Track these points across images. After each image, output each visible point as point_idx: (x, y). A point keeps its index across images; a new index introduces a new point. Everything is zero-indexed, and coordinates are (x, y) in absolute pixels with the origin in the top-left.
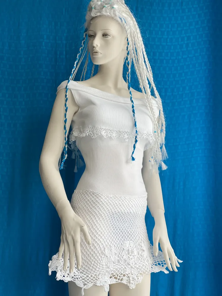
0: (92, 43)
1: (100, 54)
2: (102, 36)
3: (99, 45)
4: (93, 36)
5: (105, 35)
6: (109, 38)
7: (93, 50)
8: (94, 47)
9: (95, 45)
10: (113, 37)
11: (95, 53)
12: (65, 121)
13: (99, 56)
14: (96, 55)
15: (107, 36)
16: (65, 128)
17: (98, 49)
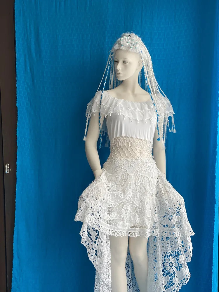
0: (116, 68)
1: (121, 74)
2: (122, 62)
3: (121, 69)
4: (117, 62)
5: (124, 62)
6: (127, 64)
7: (117, 72)
8: (117, 70)
9: (118, 69)
10: (130, 63)
11: (118, 74)
12: (100, 118)
13: (121, 75)
14: (119, 75)
15: (126, 63)
16: (99, 122)
17: (120, 71)
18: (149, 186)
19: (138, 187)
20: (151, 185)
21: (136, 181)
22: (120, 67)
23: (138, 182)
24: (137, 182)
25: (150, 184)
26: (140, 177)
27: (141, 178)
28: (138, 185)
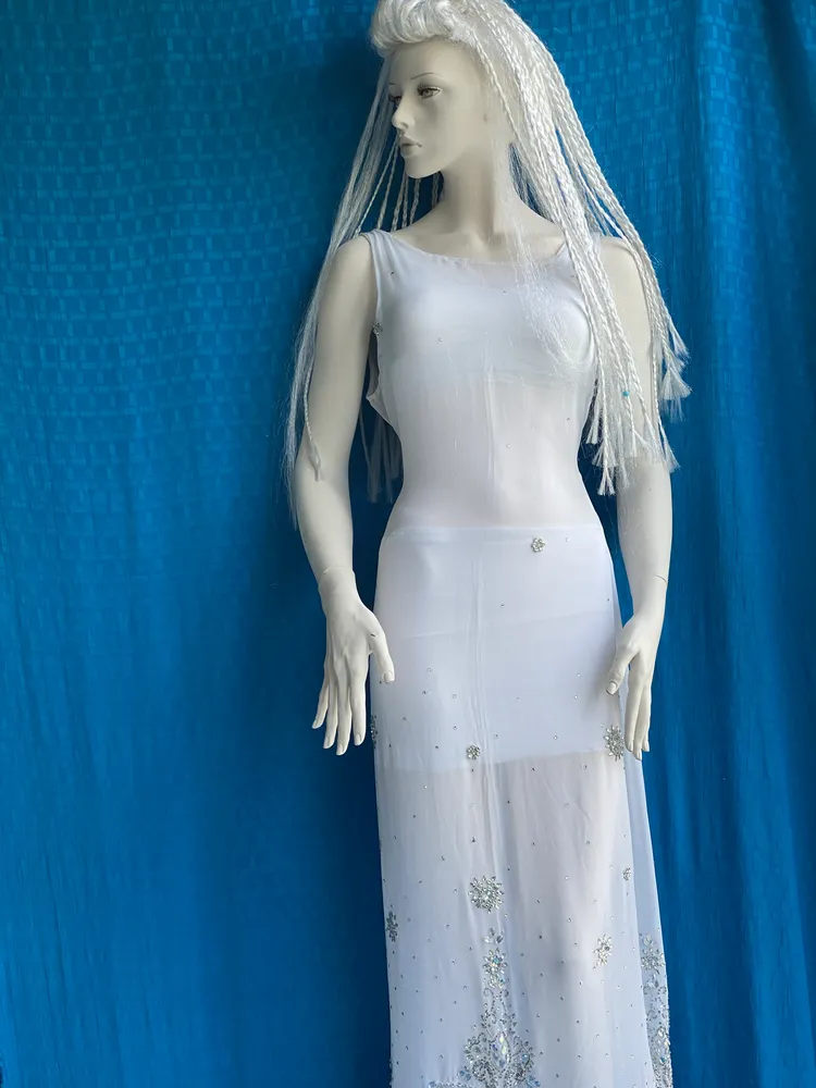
1: (417, 147)
2: (416, 92)
5: (424, 91)
6: (437, 97)
10: (448, 92)
11: (404, 149)
15: (430, 93)
17: (409, 135)
22: (406, 116)
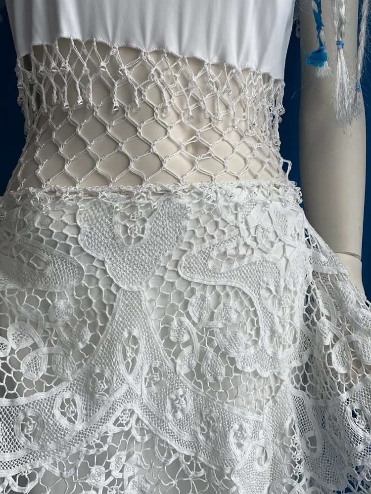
18: (255, 342)
19: (186, 351)
20: (265, 334)
21: (168, 321)
23: (181, 324)
24: (175, 323)
25: (258, 330)
26: (198, 294)
27: (203, 298)
28: (186, 338)
